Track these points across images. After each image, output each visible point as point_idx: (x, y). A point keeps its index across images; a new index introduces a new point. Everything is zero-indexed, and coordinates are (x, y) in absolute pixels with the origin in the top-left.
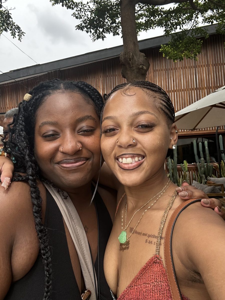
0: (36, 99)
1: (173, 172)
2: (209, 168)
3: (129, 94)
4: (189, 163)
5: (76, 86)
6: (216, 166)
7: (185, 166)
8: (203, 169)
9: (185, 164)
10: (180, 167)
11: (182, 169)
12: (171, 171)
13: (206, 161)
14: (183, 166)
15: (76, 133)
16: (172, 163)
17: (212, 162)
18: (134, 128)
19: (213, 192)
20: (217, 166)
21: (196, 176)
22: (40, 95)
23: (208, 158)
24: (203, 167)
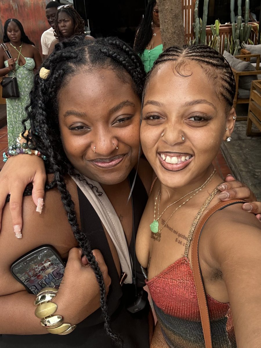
0: (56, 79)
1: (200, 37)
2: (246, 30)
3: (183, 73)
4: (221, 24)
5: (106, 55)
6: (255, 26)
7: (216, 28)
8: (238, 32)
9: (216, 25)
10: (210, 29)
11: (212, 32)
12: (198, 35)
13: (244, 19)
14: (213, 27)
15: (110, 125)
16: (200, 24)
17: (251, 21)
18: (185, 120)
19: (246, 70)
20: (257, 27)
21: (229, 41)
22: (59, 72)
23: (247, 15)
24: (239, 29)
